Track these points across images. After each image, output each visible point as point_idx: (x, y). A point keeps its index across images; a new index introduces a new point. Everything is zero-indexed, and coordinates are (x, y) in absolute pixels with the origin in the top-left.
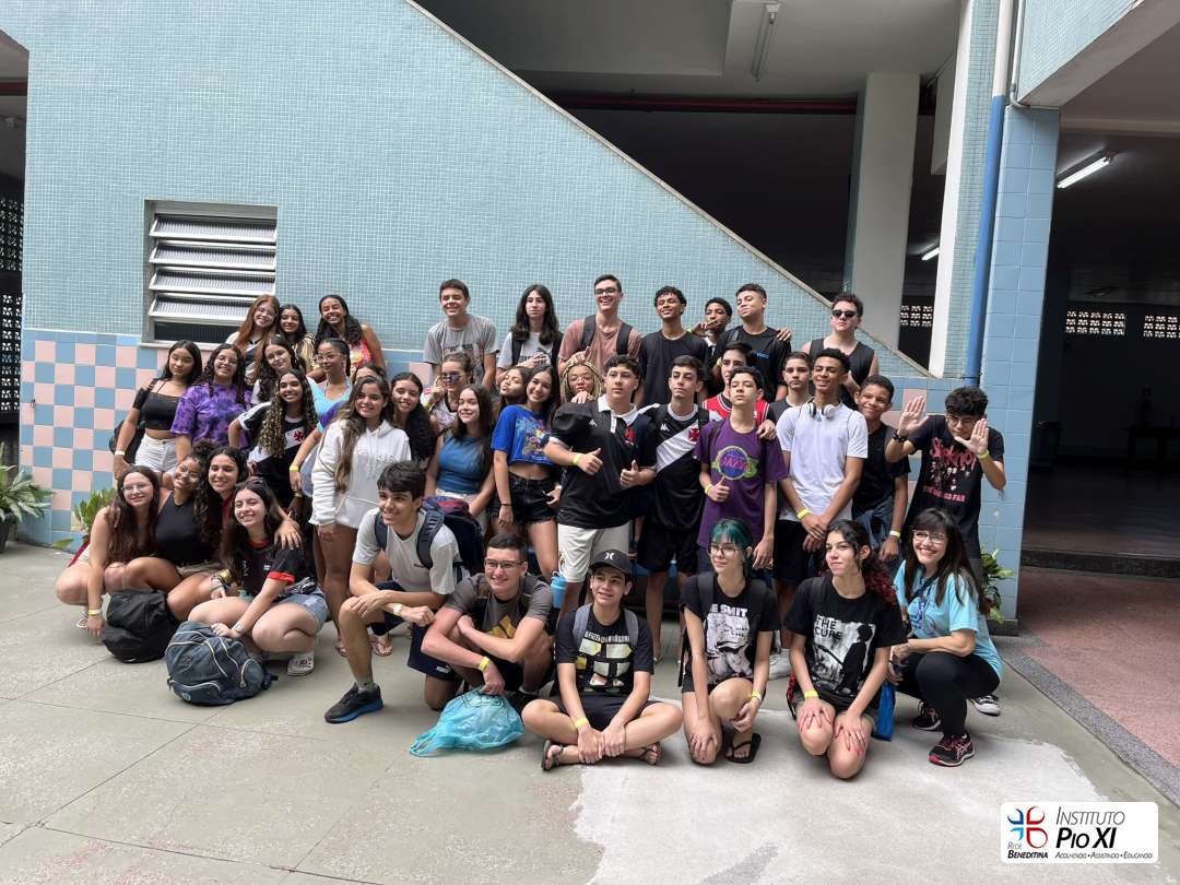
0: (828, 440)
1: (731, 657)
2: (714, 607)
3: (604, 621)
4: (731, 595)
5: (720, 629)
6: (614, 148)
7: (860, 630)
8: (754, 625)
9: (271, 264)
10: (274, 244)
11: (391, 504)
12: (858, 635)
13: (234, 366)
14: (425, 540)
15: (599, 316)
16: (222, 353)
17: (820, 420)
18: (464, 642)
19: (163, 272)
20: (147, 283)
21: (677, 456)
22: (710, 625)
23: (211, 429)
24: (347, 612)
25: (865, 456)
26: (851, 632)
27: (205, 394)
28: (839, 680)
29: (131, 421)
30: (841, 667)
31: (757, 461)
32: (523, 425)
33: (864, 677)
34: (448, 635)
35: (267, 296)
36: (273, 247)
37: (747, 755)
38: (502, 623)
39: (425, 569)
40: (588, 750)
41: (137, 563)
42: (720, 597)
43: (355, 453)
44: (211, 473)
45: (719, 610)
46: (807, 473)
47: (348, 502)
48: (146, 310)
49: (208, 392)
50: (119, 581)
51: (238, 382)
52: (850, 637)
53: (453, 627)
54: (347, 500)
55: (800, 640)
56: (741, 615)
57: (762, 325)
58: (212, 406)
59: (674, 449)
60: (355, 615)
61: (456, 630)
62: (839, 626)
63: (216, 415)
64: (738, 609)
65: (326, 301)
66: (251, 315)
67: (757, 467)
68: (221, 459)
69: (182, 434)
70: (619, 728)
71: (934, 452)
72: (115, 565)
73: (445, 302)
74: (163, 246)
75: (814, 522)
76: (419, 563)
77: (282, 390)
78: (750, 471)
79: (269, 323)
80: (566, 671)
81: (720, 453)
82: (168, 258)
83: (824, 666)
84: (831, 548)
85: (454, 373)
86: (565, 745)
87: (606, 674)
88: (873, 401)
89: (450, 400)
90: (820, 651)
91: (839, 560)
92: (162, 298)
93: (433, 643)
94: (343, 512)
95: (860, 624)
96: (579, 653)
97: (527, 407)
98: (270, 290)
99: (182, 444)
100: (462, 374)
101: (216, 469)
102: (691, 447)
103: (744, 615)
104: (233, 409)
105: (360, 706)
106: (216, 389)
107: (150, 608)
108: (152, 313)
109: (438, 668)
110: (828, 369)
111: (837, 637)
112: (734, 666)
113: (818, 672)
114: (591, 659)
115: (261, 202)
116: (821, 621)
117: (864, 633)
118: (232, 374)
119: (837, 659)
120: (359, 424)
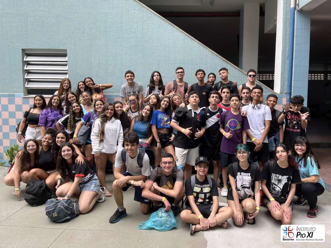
0: (259, 115)
1: (246, 189)
2: (239, 173)
3: (201, 180)
4: (244, 169)
5: (241, 180)
6: (176, 27)
7: (287, 178)
8: (253, 179)
9: (66, 68)
10: (67, 62)
11: (131, 147)
12: (287, 180)
13: (59, 102)
14: (140, 159)
15: (177, 80)
16: (54, 98)
17: (256, 109)
18: (156, 192)
19: (29, 72)
20: (24, 76)
21: (213, 123)
22: (237, 179)
23: (52, 123)
24: (115, 185)
25: (271, 120)
26: (284, 179)
27: (49, 112)
28: (280, 194)
29: (23, 122)
30: (281, 190)
31: (241, 124)
32: (160, 116)
33: (288, 193)
34: (150, 190)
35: (66, 79)
36: (67, 63)
37: (253, 221)
38: (167, 183)
39: (140, 168)
40: (204, 226)
41: (33, 171)
42: (241, 170)
43: (105, 129)
44: (57, 140)
45: (241, 174)
46: (253, 126)
47: (105, 145)
48: (24, 85)
49: (50, 111)
50: (27, 178)
51: (59, 107)
52: (284, 180)
53: (152, 186)
54: (104, 144)
55: (265, 181)
56: (248, 176)
57: (228, 81)
58: (52, 115)
59: (212, 121)
60: (117, 186)
61: (152, 187)
62: (280, 177)
63: (54, 118)
64: (247, 174)
65: (87, 80)
66: (62, 85)
67: (241, 125)
68: (60, 135)
69: (42, 126)
70: (214, 217)
71: (288, 117)
72: (25, 172)
73: (127, 78)
74: (28, 64)
75: (258, 142)
76: (138, 166)
77: (74, 109)
78: (239, 127)
79: (68, 87)
80: (191, 198)
81: (229, 121)
82: (30, 68)
83: (275, 190)
84: (278, 152)
85: (133, 100)
86: (196, 225)
87: (203, 198)
88: (272, 102)
89: (132, 109)
90: (273, 185)
91: (282, 156)
92: (29, 81)
93: (146, 193)
94: (103, 148)
95: (287, 176)
96: (193, 192)
97: (160, 110)
98: (67, 76)
99: (42, 129)
100: (136, 100)
101: (59, 138)
102: (218, 120)
103: (249, 175)
104: (59, 116)
105: (120, 216)
106: (53, 110)
107: (41, 187)
108: (26, 86)
109: (145, 200)
110: (258, 93)
111: (280, 181)
112: (247, 193)
113: (272, 192)
114: (198, 193)
115: (61, 48)
116: (274, 176)
117: (288, 179)
118: (58, 104)
119: (279, 188)
120: (105, 119)
